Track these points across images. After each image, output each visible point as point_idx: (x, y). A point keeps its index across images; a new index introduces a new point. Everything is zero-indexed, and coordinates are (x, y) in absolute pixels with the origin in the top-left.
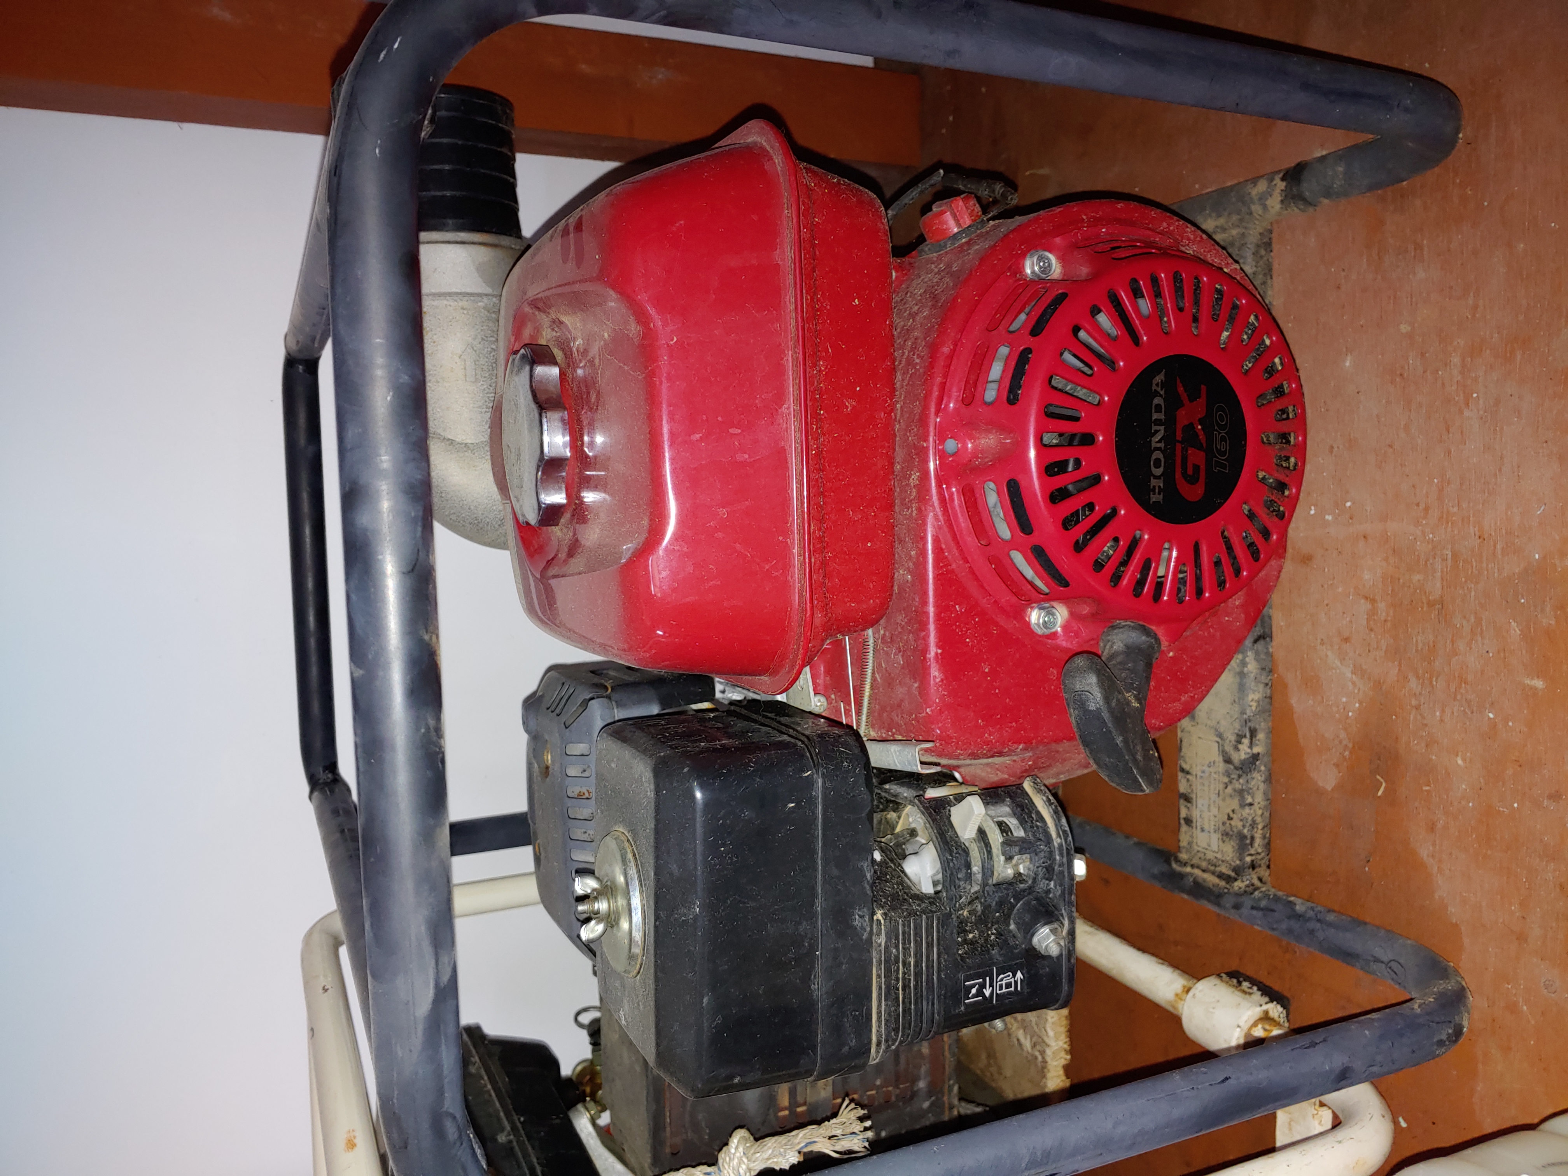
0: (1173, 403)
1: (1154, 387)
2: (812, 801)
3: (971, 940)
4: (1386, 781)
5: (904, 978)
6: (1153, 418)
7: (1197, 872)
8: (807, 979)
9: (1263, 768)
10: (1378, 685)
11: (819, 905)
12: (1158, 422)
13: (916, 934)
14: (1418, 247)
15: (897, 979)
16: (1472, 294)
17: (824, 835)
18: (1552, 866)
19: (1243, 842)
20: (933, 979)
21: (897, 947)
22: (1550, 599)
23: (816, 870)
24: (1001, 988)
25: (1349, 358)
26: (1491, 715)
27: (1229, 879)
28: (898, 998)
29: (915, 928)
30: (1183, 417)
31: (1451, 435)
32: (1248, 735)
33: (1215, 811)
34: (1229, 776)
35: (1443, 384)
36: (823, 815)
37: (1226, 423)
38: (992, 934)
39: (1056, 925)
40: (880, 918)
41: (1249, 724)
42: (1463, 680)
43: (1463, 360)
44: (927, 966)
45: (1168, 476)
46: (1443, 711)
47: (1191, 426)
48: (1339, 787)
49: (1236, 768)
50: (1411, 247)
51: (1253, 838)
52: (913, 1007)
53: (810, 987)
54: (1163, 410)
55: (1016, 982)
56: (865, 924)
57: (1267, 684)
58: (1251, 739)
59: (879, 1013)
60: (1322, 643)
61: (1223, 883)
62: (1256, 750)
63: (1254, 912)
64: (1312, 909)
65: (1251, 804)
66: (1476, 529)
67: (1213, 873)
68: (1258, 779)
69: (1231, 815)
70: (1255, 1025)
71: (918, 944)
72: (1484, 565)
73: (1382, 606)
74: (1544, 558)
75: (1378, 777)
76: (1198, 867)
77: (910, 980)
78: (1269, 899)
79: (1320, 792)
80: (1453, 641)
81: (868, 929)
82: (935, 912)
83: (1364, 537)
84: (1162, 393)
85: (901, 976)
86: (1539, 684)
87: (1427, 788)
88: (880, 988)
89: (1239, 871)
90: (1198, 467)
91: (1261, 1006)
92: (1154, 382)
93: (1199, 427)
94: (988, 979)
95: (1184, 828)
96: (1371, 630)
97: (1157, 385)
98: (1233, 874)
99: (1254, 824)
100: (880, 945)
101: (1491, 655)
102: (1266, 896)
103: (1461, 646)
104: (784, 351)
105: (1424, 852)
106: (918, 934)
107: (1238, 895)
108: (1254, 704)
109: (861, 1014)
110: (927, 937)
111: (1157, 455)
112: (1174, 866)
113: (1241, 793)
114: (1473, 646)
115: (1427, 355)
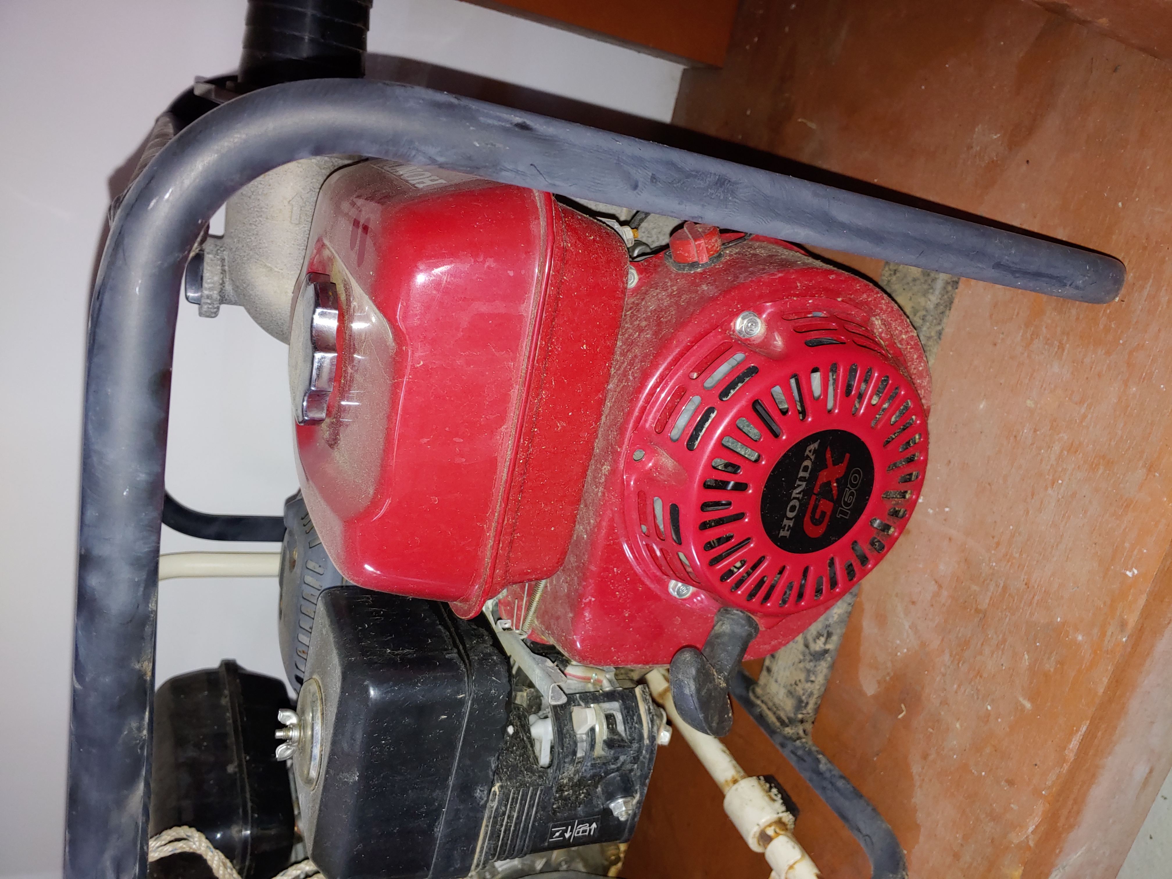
0: (820, 464)
1: (807, 453)
2: (460, 716)
3: (566, 796)
4: (907, 711)
5: (506, 825)
6: (799, 476)
7: (764, 707)
8: (431, 826)
9: (829, 659)
10: (923, 645)
11: (451, 782)
12: (803, 479)
13: (521, 800)
14: (1061, 347)
15: (502, 825)
16: (1085, 405)
17: (464, 738)
18: (992, 824)
19: (800, 704)
20: (528, 826)
21: (506, 806)
22: (1057, 653)
23: (454, 758)
24: (578, 833)
25: (984, 403)
26: (989, 708)
27: (783, 723)
28: (499, 836)
29: (523, 795)
30: (823, 476)
31: (1033, 501)
32: (825, 635)
33: (787, 673)
34: (804, 655)
35: (1041, 460)
36: (467, 726)
37: (857, 484)
38: (583, 793)
39: (629, 799)
40: (497, 790)
41: (828, 629)
42: (979, 674)
43: (1062, 451)
44: (526, 819)
45: (799, 519)
46: (959, 686)
47: (829, 484)
48: (875, 697)
49: (811, 654)
50: (1056, 343)
51: (807, 703)
52: (509, 842)
53: (433, 830)
54: (809, 470)
55: (590, 830)
56: (483, 796)
57: (850, 604)
58: (827, 638)
59: (482, 848)
60: (897, 595)
61: (778, 724)
62: (828, 647)
63: (792, 756)
64: (830, 771)
65: (812, 682)
66: (1026, 577)
67: (774, 713)
68: (823, 667)
69: (798, 682)
70: (770, 825)
71: (522, 806)
72: (1022, 605)
73: (945, 593)
74: (1063, 624)
75: (903, 706)
76: (766, 704)
77: (511, 826)
78: (804, 750)
79: (862, 693)
80: (982, 644)
81: (485, 799)
82: (541, 785)
83: (950, 539)
84: (813, 457)
85: (504, 823)
86: (1028, 705)
87: (931, 730)
88: (486, 833)
89: (791, 722)
90: (825, 513)
91: (778, 813)
92: (808, 449)
93: (835, 484)
94: (570, 827)
95: (764, 673)
96: (932, 605)
97: (810, 451)
98: (787, 721)
99: (811, 694)
100: (492, 807)
101: (1004, 668)
102: (803, 747)
103: (987, 650)
104: (513, 384)
105: (916, 769)
106: (524, 798)
107: (785, 737)
108: (836, 616)
109: (468, 849)
110: (530, 801)
111: (795, 503)
112: (751, 695)
113: (809, 672)
114: (995, 656)
115: (1038, 432)
